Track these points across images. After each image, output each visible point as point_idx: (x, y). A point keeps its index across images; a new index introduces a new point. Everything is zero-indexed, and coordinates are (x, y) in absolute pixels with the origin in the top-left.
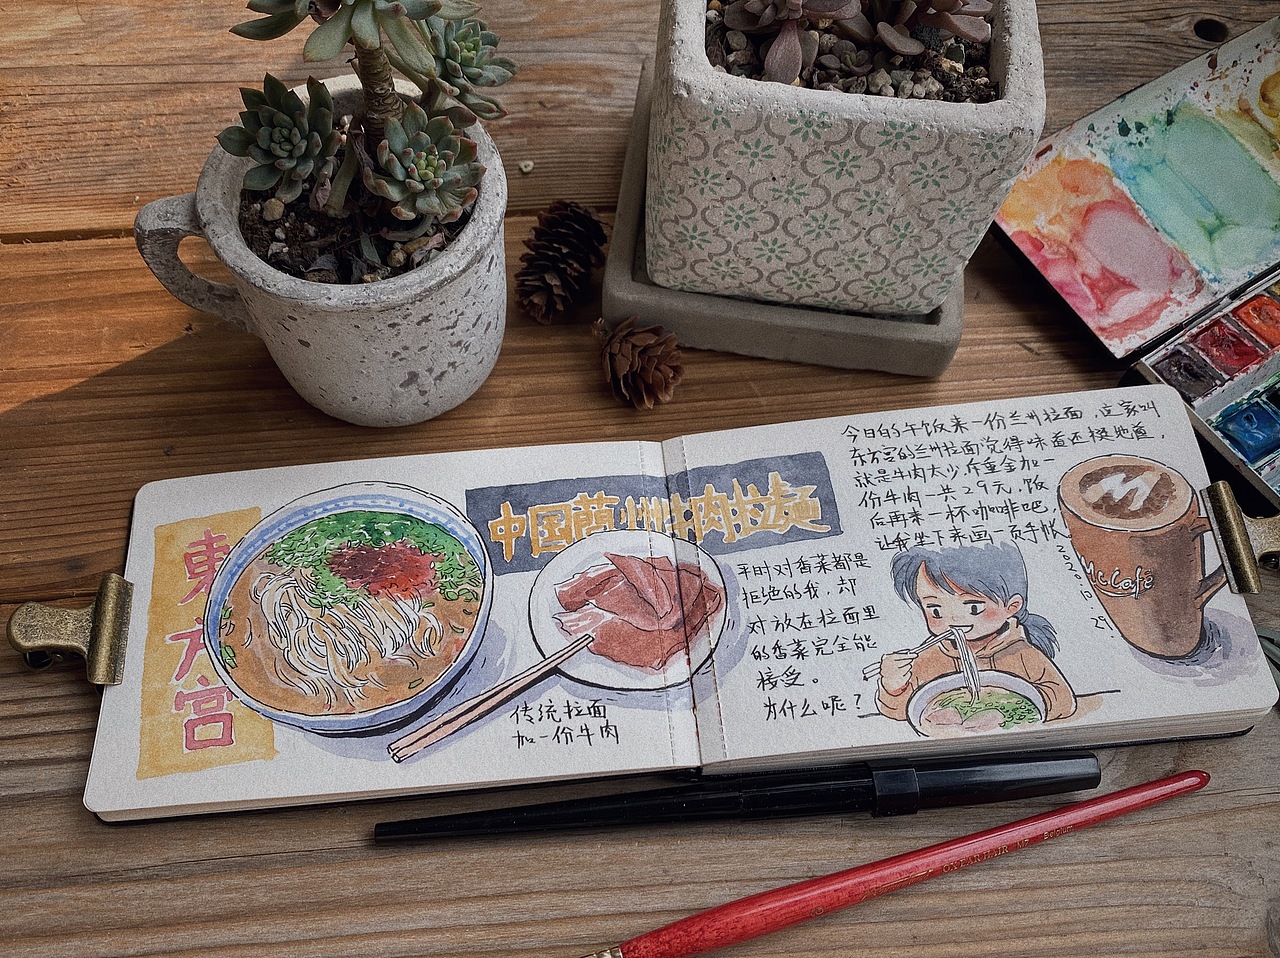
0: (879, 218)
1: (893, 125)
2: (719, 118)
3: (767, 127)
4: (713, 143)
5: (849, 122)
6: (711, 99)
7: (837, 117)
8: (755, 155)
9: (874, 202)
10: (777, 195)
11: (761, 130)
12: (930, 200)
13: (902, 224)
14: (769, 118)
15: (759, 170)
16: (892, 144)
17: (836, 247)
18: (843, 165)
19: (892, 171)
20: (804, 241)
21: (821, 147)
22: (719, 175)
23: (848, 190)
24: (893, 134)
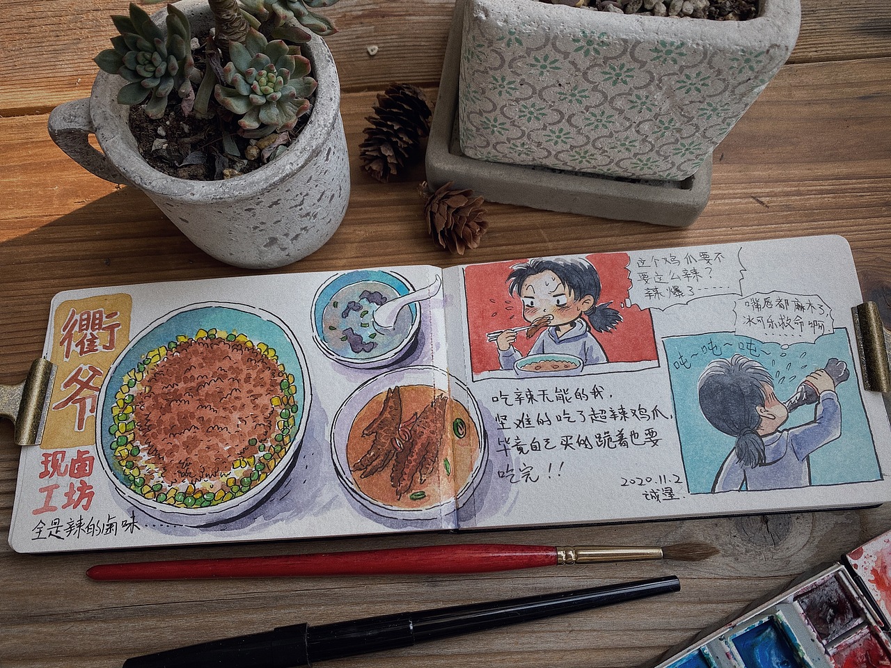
0: (648, 115)
1: (663, 44)
2: (513, 37)
3: (554, 45)
4: (508, 57)
5: (625, 41)
6: (506, 21)
7: (615, 37)
8: (544, 67)
9: (644, 103)
10: (563, 97)
11: (549, 47)
12: (691, 102)
13: (665, 119)
14: (556, 37)
15: (547, 79)
16: (662, 59)
17: (611, 135)
18: (618, 75)
19: (660, 80)
20: (585, 130)
21: (601, 61)
22: (514, 82)
23: (624, 94)
24: (662, 51)
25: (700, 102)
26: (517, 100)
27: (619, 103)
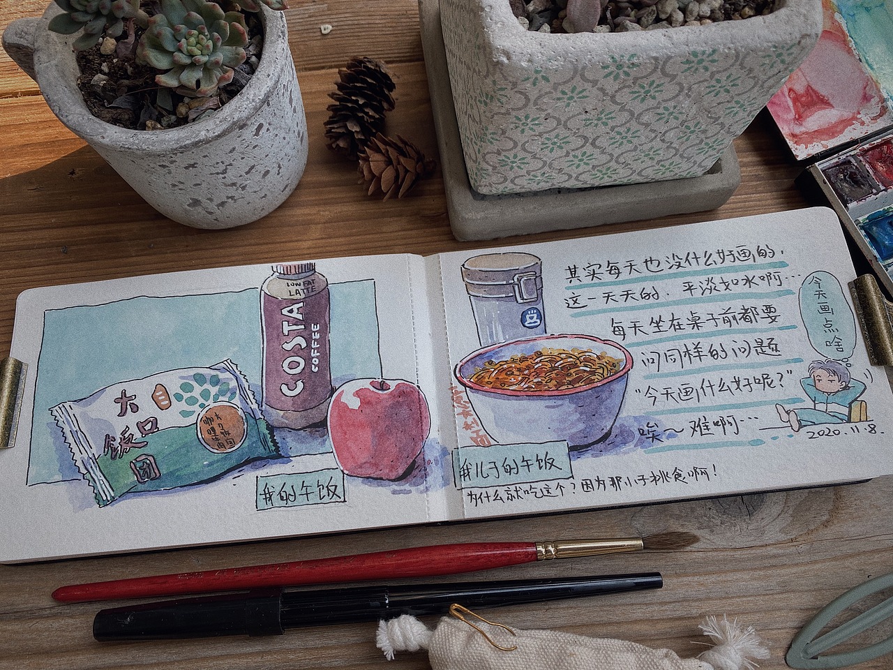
0: (673, 123)
1: (695, 54)
2: (539, 76)
4: (533, 95)
5: (656, 59)
6: (530, 61)
7: (645, 57)
8: (571, 98)
9: (671, 114)
11: (578, 78)
12: (719, 104)
13: (691, 124)
14: (584, 68)
15: (575, 107)
16: (693, 69)
17: (635, 149)
18: (647, 92)
19: (690, 89)
20: (609, 150)
21: (630, 82)
22: (538, 118)
24: (694, 61)
25: (728, 102)
26: (540, 135)
27: (645, 118)
